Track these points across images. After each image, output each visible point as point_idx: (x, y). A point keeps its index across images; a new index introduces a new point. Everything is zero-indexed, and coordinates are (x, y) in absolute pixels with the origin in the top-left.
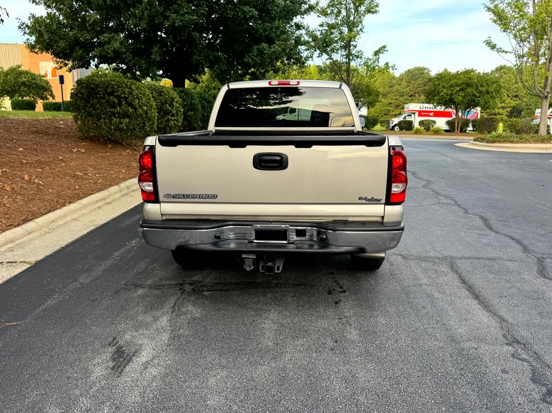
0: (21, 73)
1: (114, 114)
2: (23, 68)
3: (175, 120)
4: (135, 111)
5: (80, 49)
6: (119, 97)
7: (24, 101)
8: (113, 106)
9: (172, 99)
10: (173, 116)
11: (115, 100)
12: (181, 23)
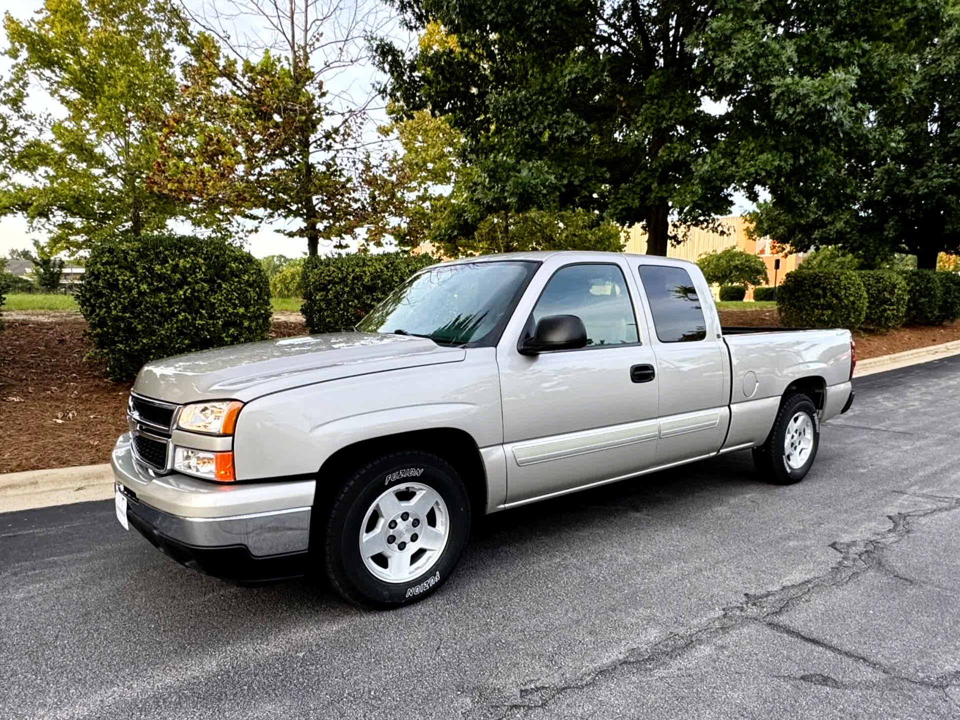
0: (735, 255)
1: (816, 306)
2: (738, 249)
3: (893, 310)
4: (840, 303)
5: (800, 232)
6: (824, 289)
7: (733, 288)
8: (818, 297)
9: (894, 286)
10: (892, 304)
11: (821, 292)
12: (926, 190)
